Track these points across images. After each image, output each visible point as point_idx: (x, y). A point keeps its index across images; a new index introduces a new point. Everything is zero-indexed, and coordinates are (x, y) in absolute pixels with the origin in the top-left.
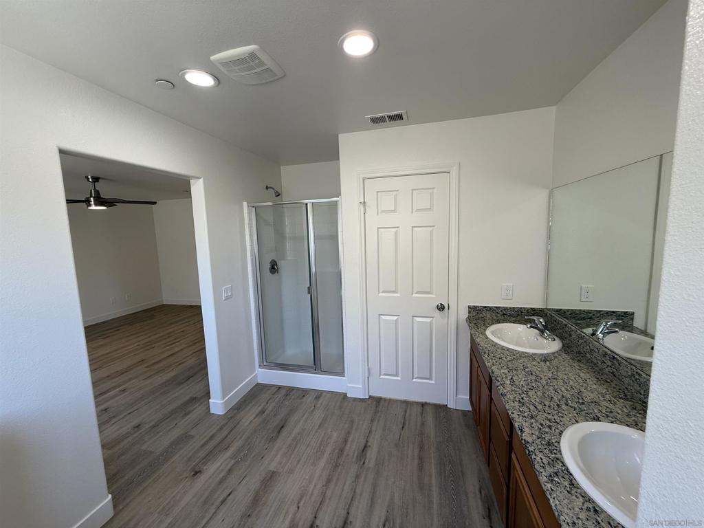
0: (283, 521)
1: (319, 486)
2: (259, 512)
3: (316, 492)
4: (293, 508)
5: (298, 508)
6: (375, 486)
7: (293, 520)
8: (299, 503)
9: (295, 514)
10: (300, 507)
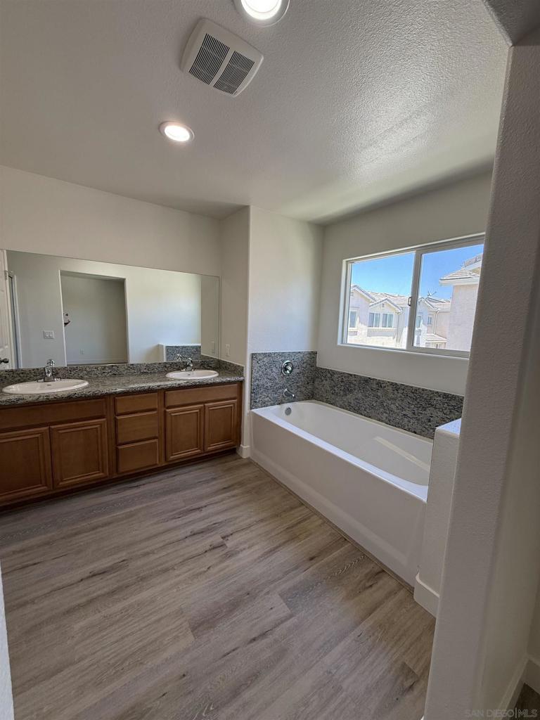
0: (228, 566)
1: (177, 572)
2: (238, 591)
3: (185, 569)
4: (212, 571)
5: (209, 568)
6: (148, 539)
7: (221, 562)
8: (205, 572)
9: (216, 565)
10: (207, 567)
